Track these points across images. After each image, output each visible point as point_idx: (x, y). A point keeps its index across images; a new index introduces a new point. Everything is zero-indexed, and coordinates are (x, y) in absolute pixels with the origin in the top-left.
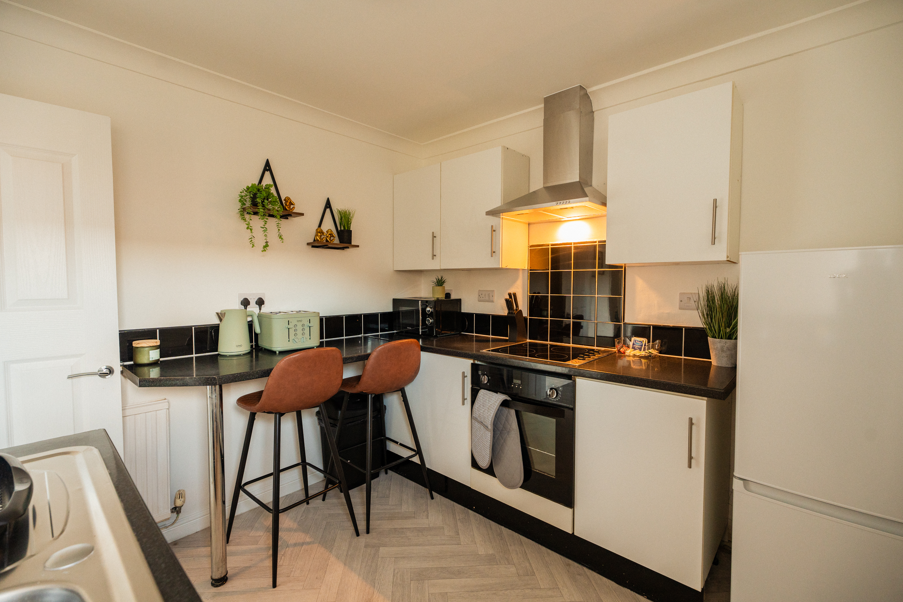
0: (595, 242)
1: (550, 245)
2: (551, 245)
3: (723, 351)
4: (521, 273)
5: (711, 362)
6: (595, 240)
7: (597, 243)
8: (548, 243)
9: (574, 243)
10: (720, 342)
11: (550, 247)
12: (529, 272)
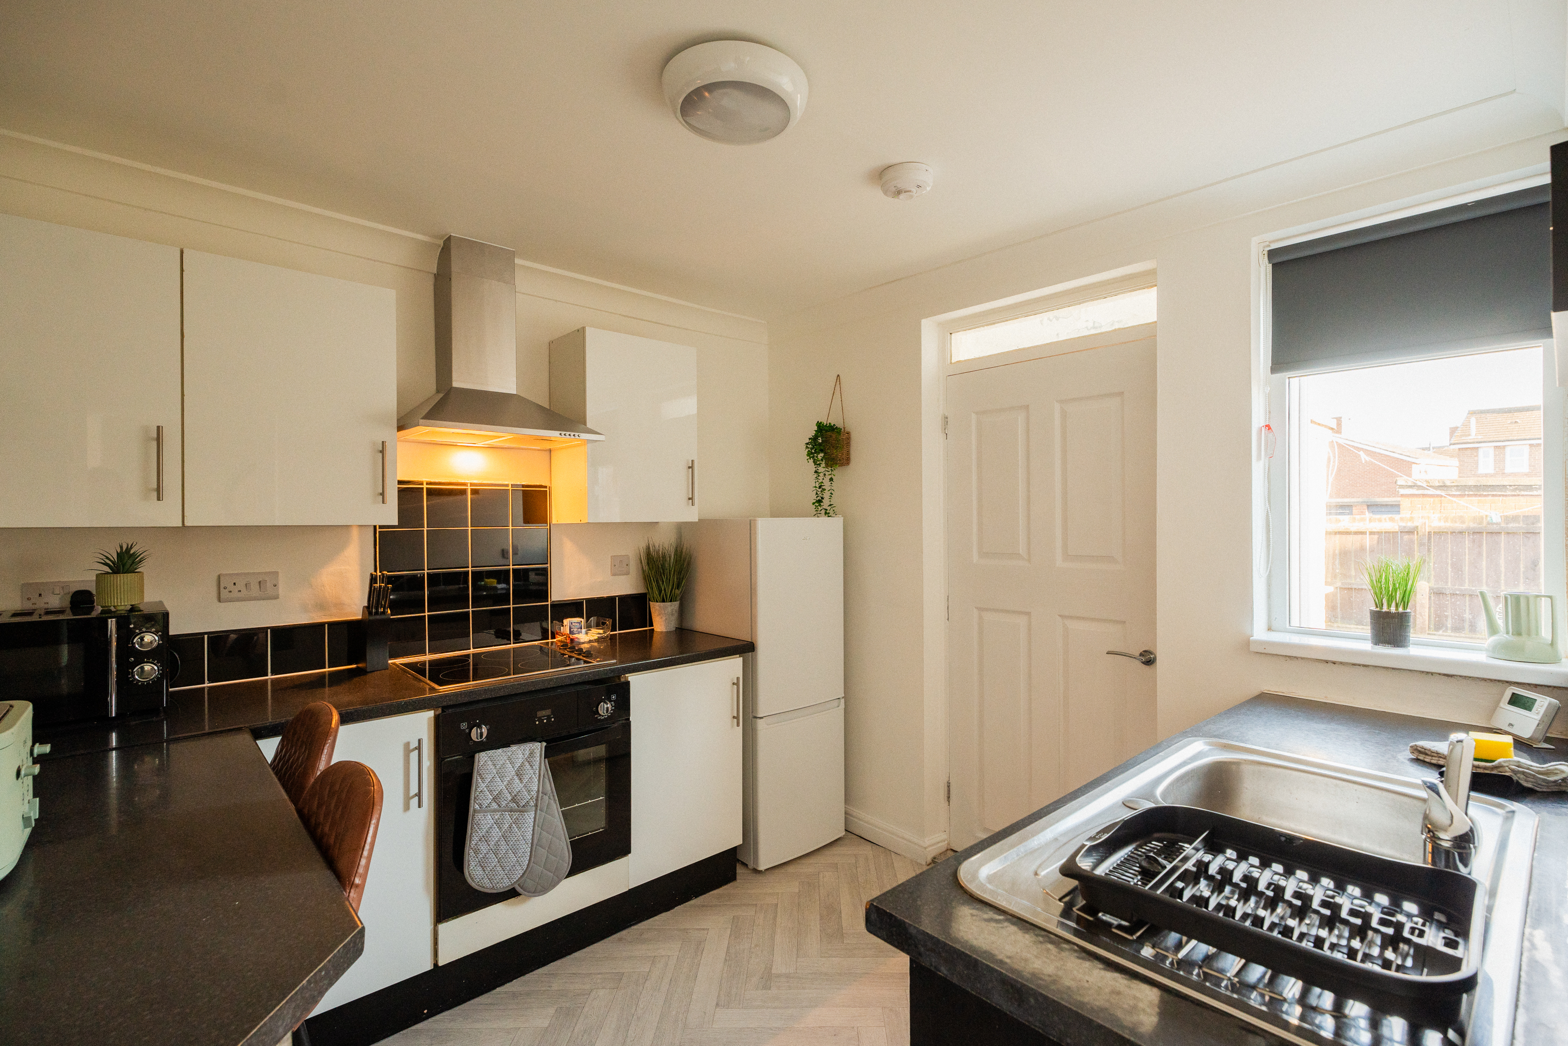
0: (507, 485)
1: (425, 484)
2: (427, 484)
3: (672, 615)
4: (355, 533)
5: (653, 629)
6: (506, 483)
7: (510, 488)
8: (421, 480)
9: (472, 484)
10: (671, 606)
11: (425, 486)
12: (378, 530)
